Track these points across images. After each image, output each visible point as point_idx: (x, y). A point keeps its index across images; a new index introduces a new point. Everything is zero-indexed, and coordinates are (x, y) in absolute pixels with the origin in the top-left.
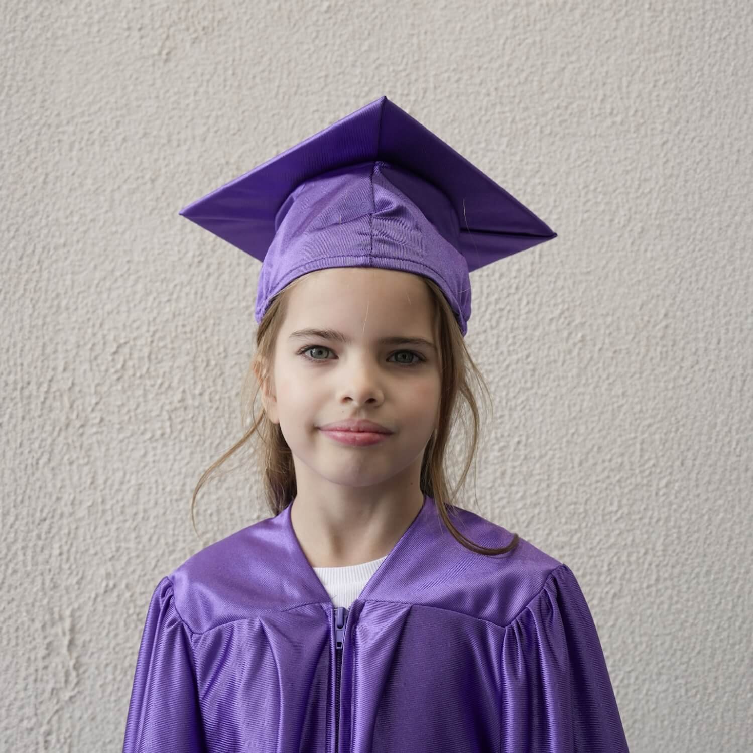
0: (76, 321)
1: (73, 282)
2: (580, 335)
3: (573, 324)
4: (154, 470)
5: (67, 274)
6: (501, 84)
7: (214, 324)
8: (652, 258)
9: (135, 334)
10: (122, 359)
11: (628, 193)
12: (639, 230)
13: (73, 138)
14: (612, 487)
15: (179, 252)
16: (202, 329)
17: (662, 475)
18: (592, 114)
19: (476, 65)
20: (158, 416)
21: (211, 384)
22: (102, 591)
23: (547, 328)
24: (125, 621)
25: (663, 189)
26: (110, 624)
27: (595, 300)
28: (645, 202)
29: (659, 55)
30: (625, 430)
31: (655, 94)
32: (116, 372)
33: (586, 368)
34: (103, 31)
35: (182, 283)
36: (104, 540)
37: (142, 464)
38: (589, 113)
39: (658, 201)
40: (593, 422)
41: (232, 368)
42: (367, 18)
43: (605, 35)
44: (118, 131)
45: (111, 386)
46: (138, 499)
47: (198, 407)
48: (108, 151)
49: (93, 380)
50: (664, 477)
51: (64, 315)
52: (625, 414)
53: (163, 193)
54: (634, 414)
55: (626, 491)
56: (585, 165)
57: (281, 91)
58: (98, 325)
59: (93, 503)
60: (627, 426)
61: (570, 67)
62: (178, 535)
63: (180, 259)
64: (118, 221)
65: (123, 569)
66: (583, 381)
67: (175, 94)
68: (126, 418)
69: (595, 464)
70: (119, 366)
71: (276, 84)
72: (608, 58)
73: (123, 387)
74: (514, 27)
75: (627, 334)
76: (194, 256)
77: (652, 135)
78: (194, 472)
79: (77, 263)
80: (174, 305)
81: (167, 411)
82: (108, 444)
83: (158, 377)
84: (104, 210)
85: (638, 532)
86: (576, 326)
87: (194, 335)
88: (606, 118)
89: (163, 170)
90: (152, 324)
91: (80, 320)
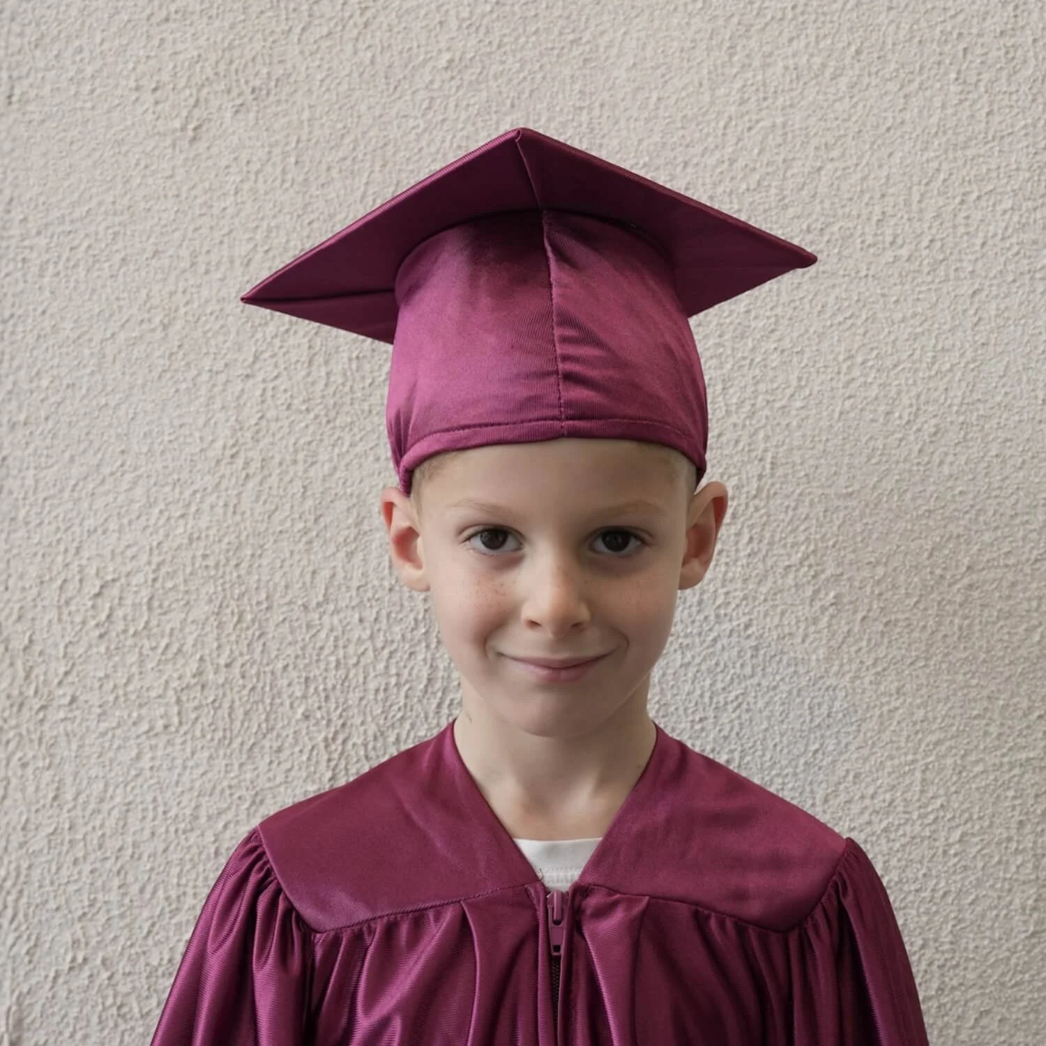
0: (39, 543)
1: (37, 481)
2: (832, 594)
3: (823, 577)
4: (152, 782)
5: (28, 468)
6: (720, 190)
7: (253, 555)
8: (951, 476)
9: (129, 568)
10: (107, 605)
11: (916, 370)
12: (933, 430)
13: (46, 257)
14: (874, 838)
15: (201, 439)
16: (233, 563)
17: (953, 824)
18: (863, 242)
19: (680, 159)
20: (160, 697)
21: (245, 650)
22: (66, 967)
23: (780, 582)
24: (100, 1017)
25: (972, 366)
26: (76, 1018)
27: (859, 539)
28: (942, 386)
29: (970, 153)
30: (898, 748)
31: (963, 214)
32: (97, 625)
33: (839, 647)
34: (98, 91)
35: (205, 489)
36: (72, 888)
37: (133, 772)
38: (859, 241)
39: (964, 384)
40: (849, 733)
41: (277, 625)
42: (510, 80)
43: (885, 118)
44: (115, 248)
45: (90, 647)
46: (125, 825)
47: (223, 685)
48: (99, 277)
49: (63, 636)
50: (958, 826)
51: (21, 533)
52: (899, 723)
53: (180, 346)
54: (915, 724)
55: (897, 845)
56: (849, 322)
57: (370, 192)
58: (72, 551)
59: (56, 829)
60: (903, 744)
61: (830, 166)
62: (186, 885)
63: (201, 451)
64: (109, 388)
65: (99, 934)
66: (835, 668)
67: (206, 192)
68: (111, 698)
69: (849, 802)
70: (103, 616)
71: (364, 180)
72: (890, 155)
73: (108, 649)
74: (743, 102)
75: (908, 595)
76: (224, 447)
77: (957, 279)
78: (214, 788)
79: (45, 452)
80: (191, 523)
81: (175, 689)
82: (82, 738)
83: (163, 636)
84: (88, 370)
85: (914, 912)
86: (827, 580)
87: (220, 573)
88: (884, 249)
89: (182, 311)
90: (156, 552)
91: (45, 542)
